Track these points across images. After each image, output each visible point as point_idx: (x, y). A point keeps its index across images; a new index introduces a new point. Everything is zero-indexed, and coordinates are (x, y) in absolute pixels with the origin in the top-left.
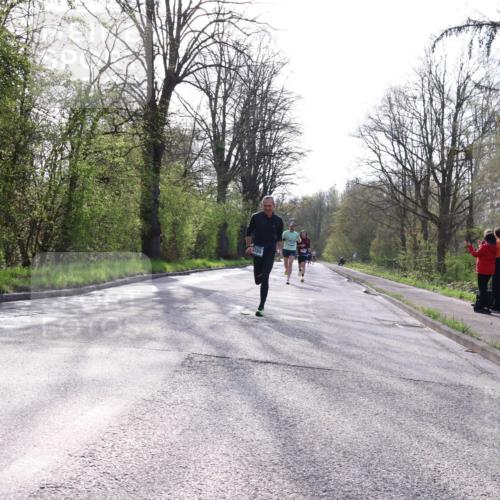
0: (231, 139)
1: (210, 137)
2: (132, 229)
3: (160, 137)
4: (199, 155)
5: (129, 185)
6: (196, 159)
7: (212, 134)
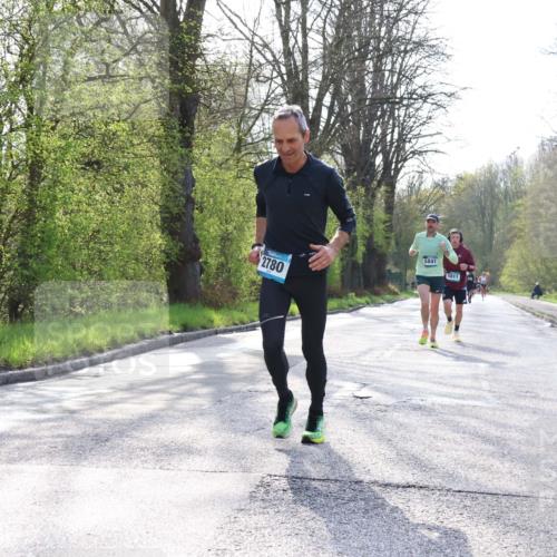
0: (319, 77)
1: (280, 74)
2: (148, 252)
3: (188, 81)
4: (262, 110)
5: (138, 171)
6: (257, 117)
7: (283, 70)
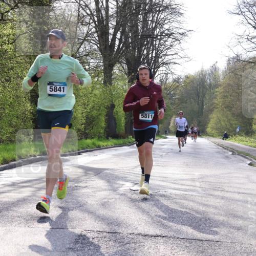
0: (114, 23)
1: (94, 21)
2: (23, 113)
4: (85, 40)
5: (18, 71)
6: (82, 44)
7: (96, 19)
